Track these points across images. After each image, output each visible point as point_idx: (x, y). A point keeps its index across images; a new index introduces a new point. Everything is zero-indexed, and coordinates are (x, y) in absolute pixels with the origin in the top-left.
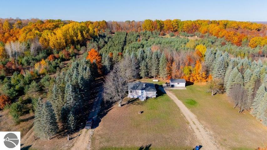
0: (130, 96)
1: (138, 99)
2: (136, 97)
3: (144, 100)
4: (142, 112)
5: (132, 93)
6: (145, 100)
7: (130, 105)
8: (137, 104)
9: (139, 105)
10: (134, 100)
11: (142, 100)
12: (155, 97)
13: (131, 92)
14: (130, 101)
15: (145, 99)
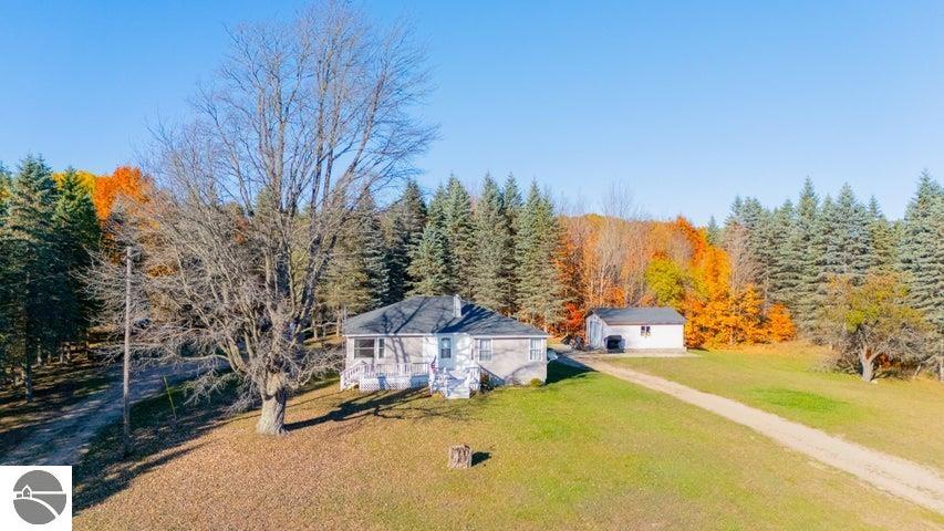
0: (358, 376)
1: (418, 389)
2: (401, 381)
3: (467, 395)
4: (479, 458)
5: (368, 360)
6: (473, 394)
7: (360, 425)
8: (414, 413)
9: (438, 421)
10: (389, 400)
11: (453, 396)
12: (543, 377)
13: (366, 348)
14: (360, 402)
15: (476, 387)
